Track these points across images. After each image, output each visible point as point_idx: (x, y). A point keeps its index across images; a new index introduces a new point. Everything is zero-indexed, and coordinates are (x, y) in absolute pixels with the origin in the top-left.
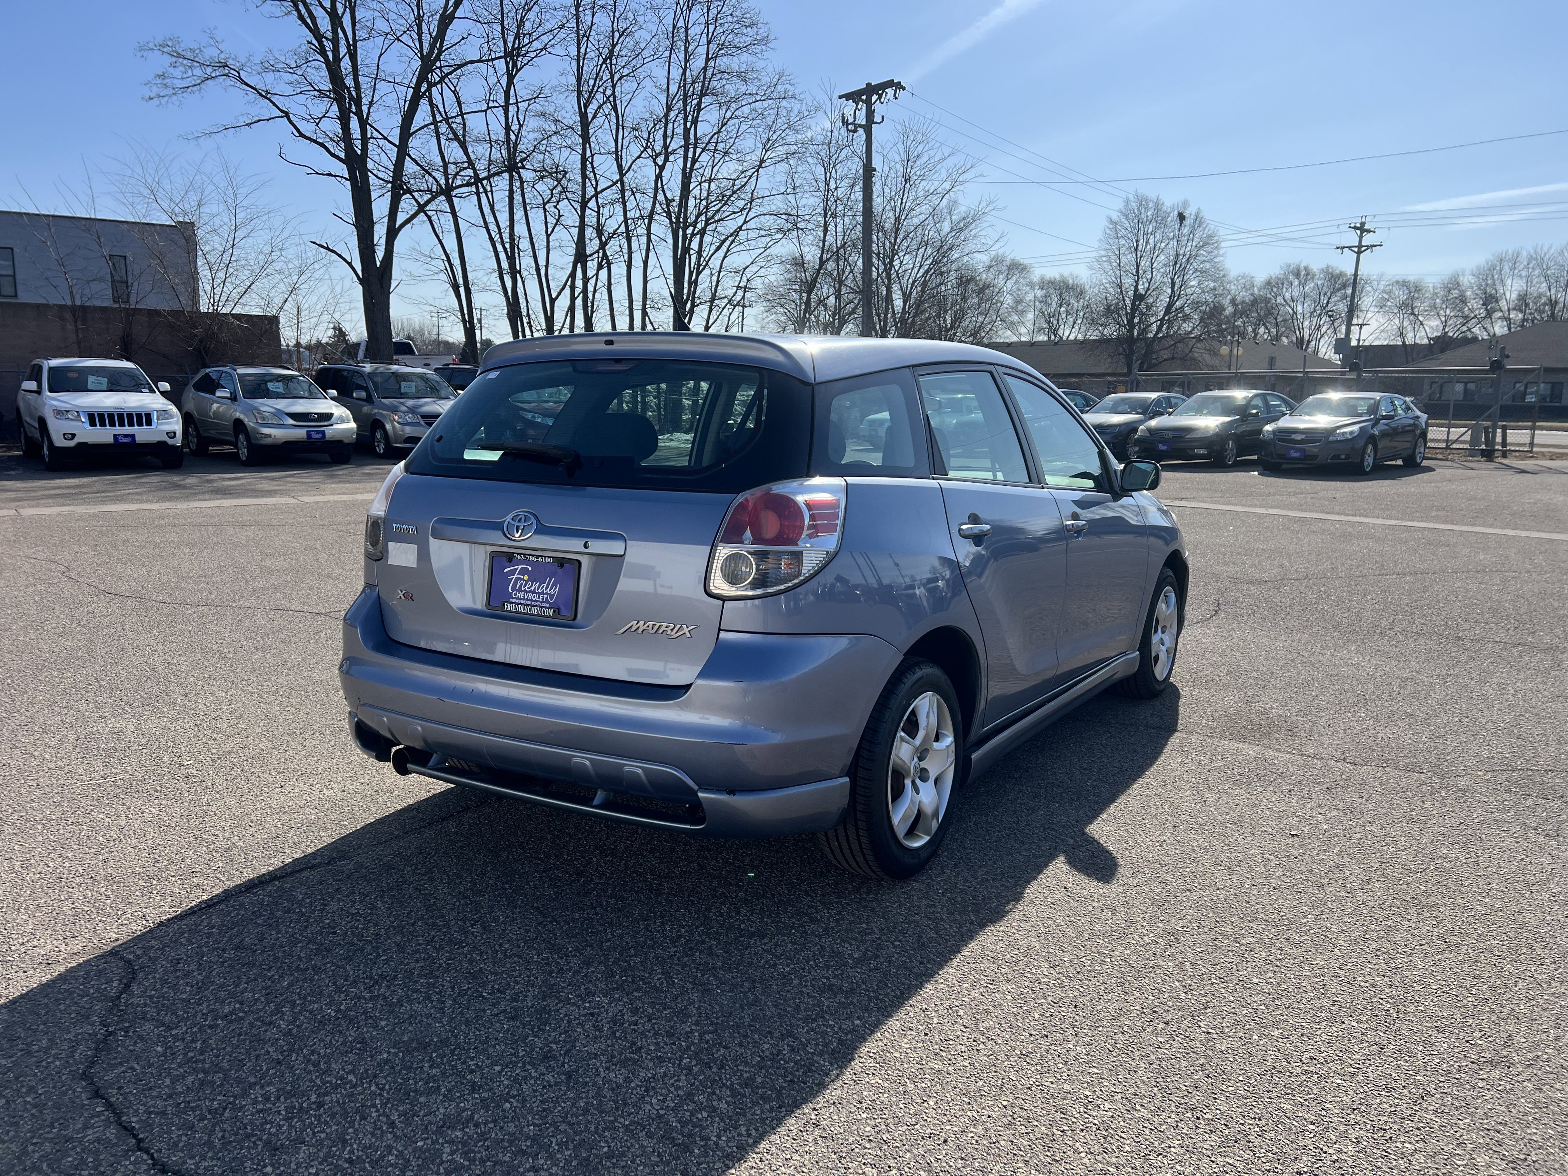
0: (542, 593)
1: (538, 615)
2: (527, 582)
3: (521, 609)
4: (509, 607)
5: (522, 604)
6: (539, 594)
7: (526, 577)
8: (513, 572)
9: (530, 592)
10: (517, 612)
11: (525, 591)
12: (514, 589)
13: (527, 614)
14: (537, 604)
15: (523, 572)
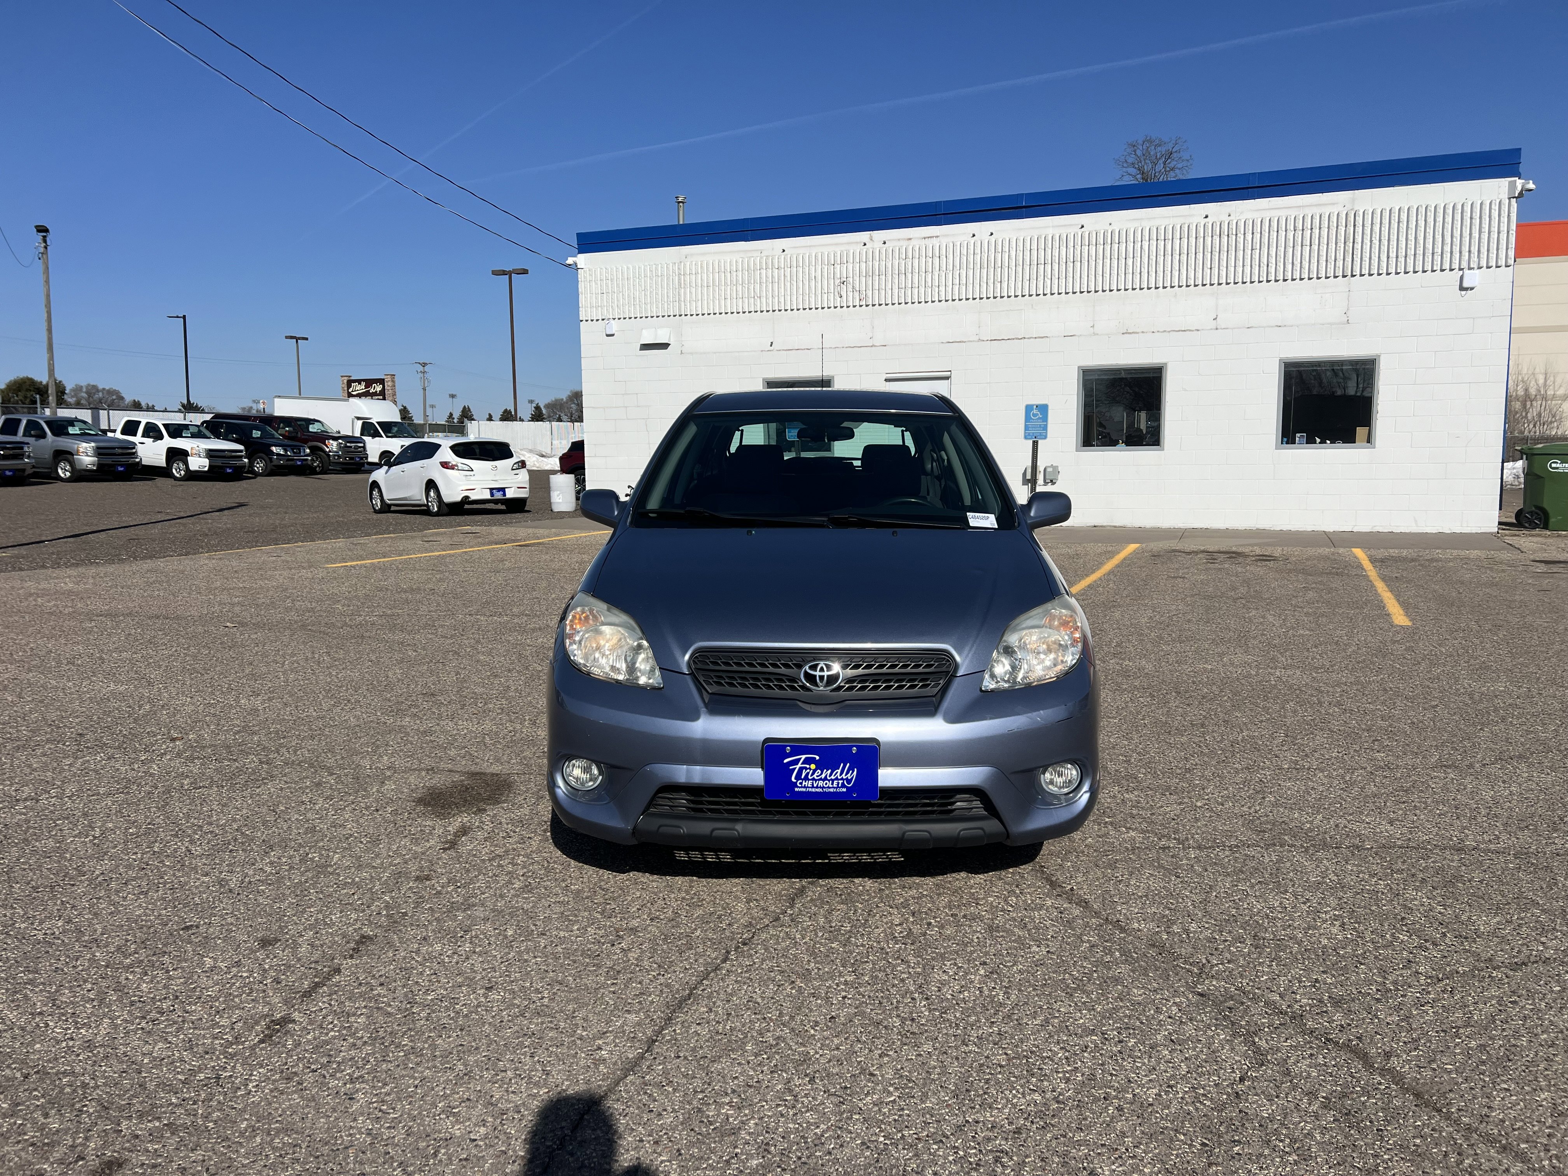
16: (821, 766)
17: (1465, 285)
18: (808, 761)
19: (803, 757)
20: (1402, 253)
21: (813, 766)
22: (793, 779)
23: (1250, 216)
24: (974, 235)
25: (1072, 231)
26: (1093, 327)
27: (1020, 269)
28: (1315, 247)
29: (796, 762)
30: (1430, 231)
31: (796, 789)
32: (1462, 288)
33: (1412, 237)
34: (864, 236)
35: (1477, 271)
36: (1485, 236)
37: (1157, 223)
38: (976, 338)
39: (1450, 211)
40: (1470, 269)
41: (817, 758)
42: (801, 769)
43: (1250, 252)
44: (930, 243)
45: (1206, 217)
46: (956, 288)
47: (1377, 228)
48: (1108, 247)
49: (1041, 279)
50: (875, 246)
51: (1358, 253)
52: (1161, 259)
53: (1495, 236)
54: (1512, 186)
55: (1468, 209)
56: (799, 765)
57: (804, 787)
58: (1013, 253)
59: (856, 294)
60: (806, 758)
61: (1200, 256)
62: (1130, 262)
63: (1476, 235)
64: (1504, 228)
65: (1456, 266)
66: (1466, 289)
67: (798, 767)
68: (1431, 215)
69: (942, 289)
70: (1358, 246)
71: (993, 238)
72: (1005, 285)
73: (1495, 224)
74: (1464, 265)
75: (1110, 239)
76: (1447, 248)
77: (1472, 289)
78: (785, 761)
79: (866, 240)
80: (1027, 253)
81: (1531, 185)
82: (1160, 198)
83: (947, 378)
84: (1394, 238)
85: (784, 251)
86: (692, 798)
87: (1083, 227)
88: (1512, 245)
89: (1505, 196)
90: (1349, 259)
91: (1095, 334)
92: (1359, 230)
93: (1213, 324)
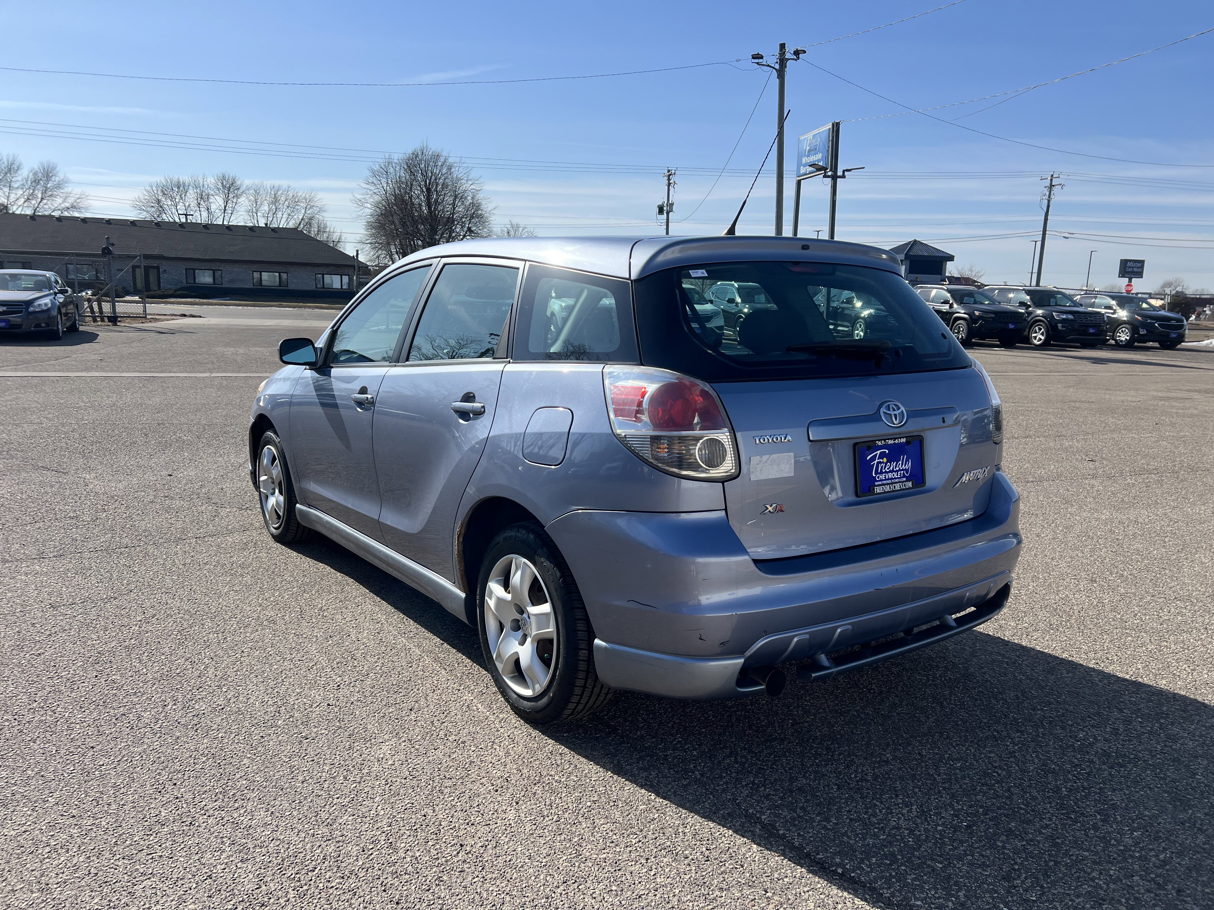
0: (900, 470)
1: (901, 490)
2: (886, 464)
3: (887, 488)
4: (878, 490)
5: (888, 484)
6: (897, 471)
7: (885, 460)
8: (873, 459)
9: (890, 472)
10: (885, 492)
11: (886, 472)
12: (876, 473)
13: (893, 491)
14: (897, 480)
15: (882, 456)
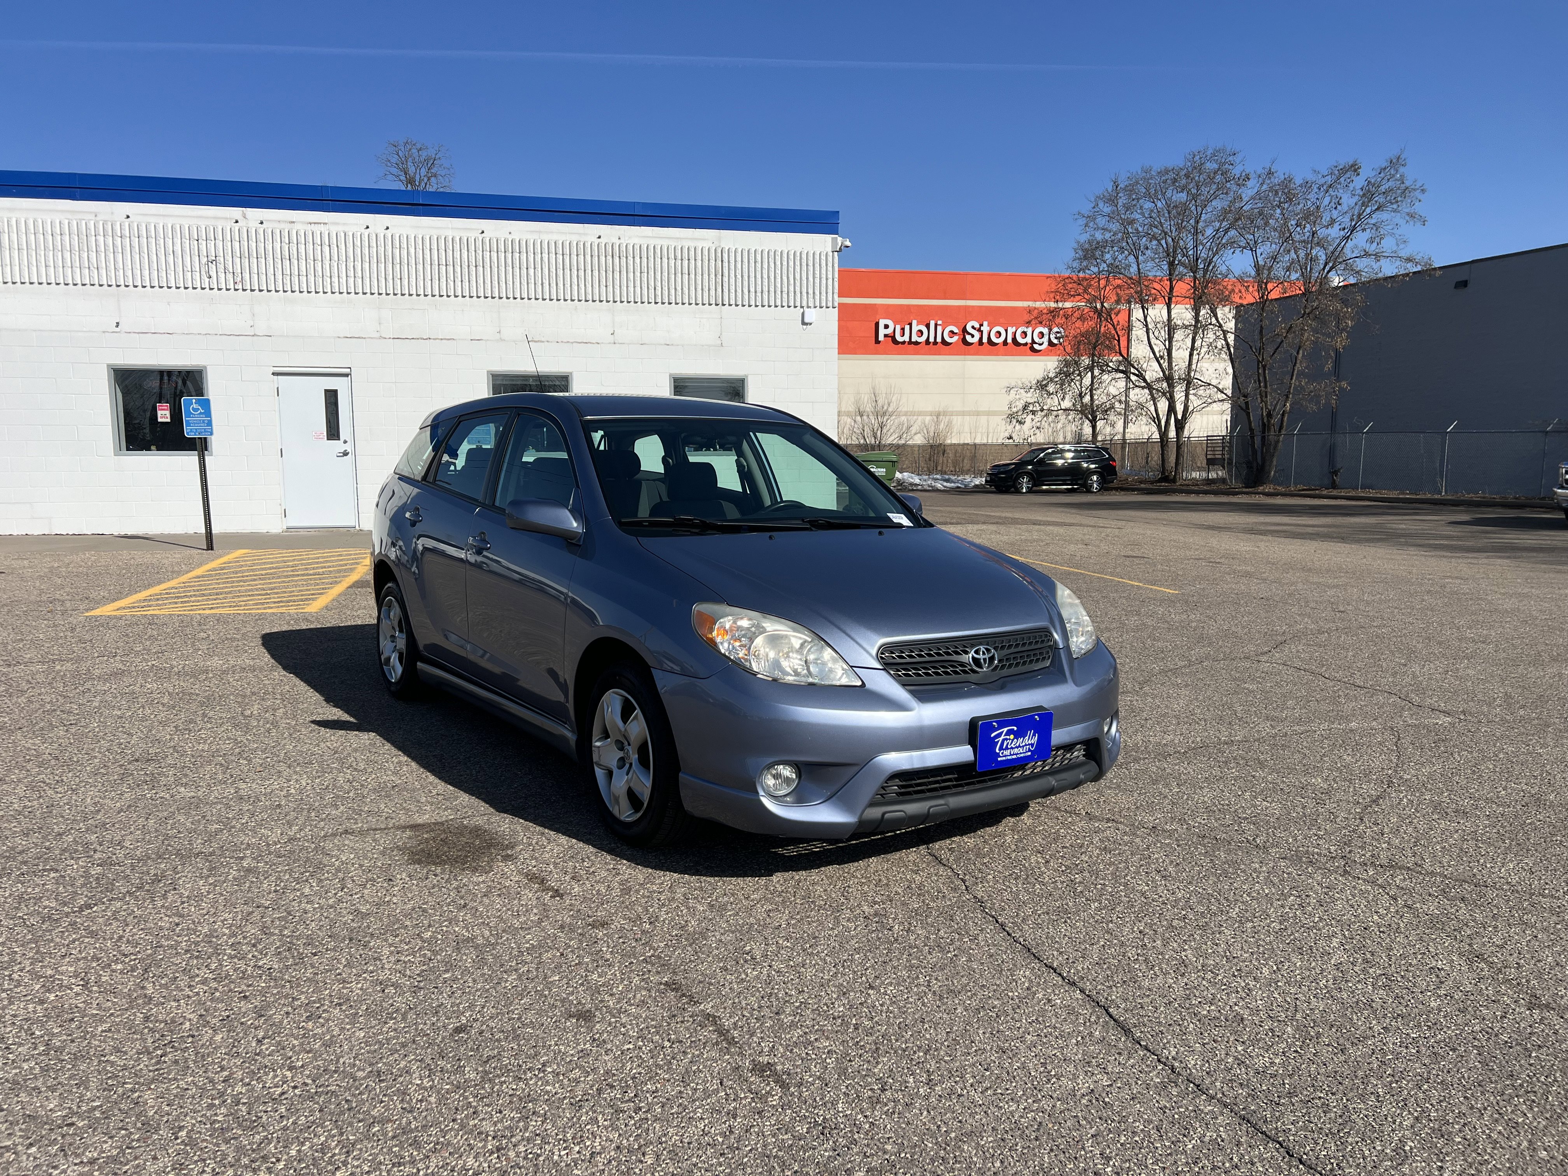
16: (1016, 737)
17: (806, 320)
18: (1009, 733)
19: (1006, 729)
20: (759, 289)
21: (1012, 737)
22: (997, 751)
23: (637, 241)
24: (368, 227)
25: (472, 235)
26: (499, 332)
27: (420, 267)
28: (692, 276)
29: (999, 735)
30: (778, 272)
31: (999, 759)
32: (804, 323)
33: (765, 276)
34: (235, 212)
35: (813, 310)
36: (817, 281)
37: (554, 237)
38: (377, 335)
39: (792, 257)
40: (808, 307)
41: (1015, 728)
42: (1004, 740)
43: (639, 275)
44: (317, 229)
45: (599, 237)
46: (351, 280)
47: (739, 266)
48: (509, 255)
49: (443, 280)
50: (250, 225)
51: (726, 285)
52: (560, 272)
53: (824, 281)
54: (834, 241)
55: (804, 256)
56: (1002, 737)
57: (1005, 755)
58: (412, 251)
59: (230, 277)
60: (1008, 730)
61: (596, 273)
62: (531, 271)
63: (811, 279)
64: (830, 276)
65: (798, 304)
66: (807, 324)
67: (1001, 739)
68: (778, 258)
69: (335, 279)
70: (726, 279)
71: (389, 233)
72: (405, 282)
73: (824, 272)
74: (804, 304)
75: (512, 247)
76: (792, 288)
77: (811, 324)
78: (993, 735)
79: (239, 218)
80: (427, 252)
81: (848, 243)
82: (556, 214)
83: (346, 375)
84: (752, 275)
85: (128, 217)
86: (904, 783)
87: (483, 232)
88: (836, 291)
89: (829, 249)
90: (719, 290)
91: (502, 340)
92: (726, 264)
93: (611, 339)
